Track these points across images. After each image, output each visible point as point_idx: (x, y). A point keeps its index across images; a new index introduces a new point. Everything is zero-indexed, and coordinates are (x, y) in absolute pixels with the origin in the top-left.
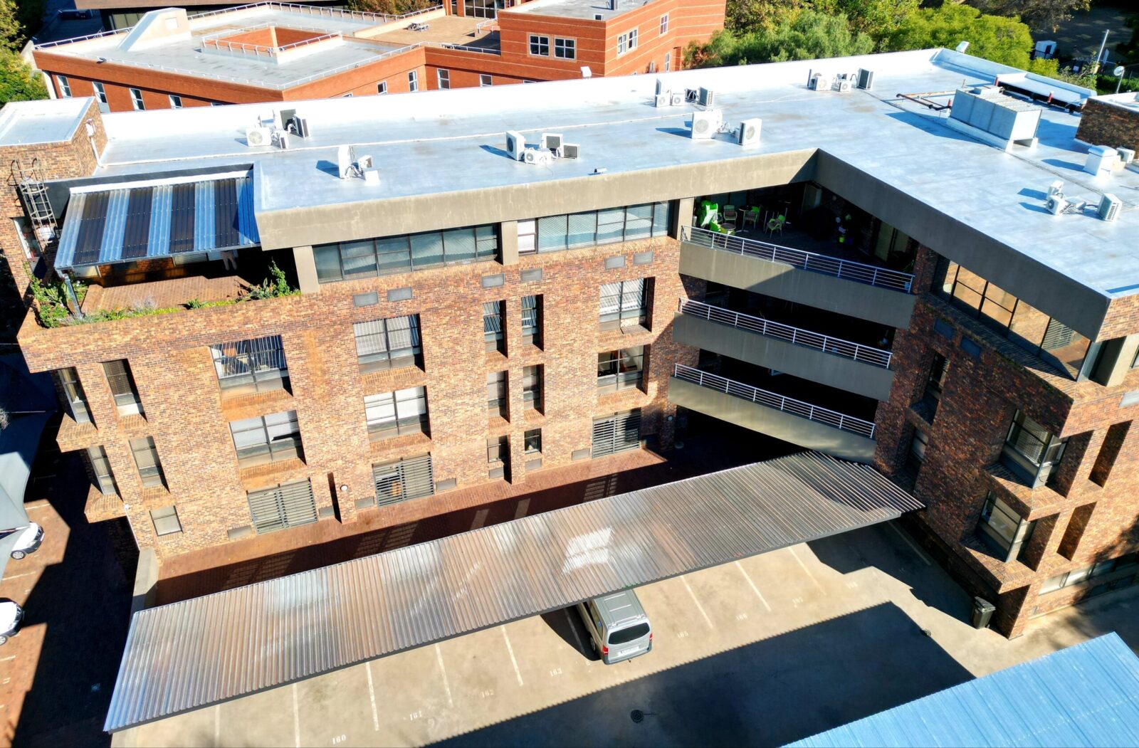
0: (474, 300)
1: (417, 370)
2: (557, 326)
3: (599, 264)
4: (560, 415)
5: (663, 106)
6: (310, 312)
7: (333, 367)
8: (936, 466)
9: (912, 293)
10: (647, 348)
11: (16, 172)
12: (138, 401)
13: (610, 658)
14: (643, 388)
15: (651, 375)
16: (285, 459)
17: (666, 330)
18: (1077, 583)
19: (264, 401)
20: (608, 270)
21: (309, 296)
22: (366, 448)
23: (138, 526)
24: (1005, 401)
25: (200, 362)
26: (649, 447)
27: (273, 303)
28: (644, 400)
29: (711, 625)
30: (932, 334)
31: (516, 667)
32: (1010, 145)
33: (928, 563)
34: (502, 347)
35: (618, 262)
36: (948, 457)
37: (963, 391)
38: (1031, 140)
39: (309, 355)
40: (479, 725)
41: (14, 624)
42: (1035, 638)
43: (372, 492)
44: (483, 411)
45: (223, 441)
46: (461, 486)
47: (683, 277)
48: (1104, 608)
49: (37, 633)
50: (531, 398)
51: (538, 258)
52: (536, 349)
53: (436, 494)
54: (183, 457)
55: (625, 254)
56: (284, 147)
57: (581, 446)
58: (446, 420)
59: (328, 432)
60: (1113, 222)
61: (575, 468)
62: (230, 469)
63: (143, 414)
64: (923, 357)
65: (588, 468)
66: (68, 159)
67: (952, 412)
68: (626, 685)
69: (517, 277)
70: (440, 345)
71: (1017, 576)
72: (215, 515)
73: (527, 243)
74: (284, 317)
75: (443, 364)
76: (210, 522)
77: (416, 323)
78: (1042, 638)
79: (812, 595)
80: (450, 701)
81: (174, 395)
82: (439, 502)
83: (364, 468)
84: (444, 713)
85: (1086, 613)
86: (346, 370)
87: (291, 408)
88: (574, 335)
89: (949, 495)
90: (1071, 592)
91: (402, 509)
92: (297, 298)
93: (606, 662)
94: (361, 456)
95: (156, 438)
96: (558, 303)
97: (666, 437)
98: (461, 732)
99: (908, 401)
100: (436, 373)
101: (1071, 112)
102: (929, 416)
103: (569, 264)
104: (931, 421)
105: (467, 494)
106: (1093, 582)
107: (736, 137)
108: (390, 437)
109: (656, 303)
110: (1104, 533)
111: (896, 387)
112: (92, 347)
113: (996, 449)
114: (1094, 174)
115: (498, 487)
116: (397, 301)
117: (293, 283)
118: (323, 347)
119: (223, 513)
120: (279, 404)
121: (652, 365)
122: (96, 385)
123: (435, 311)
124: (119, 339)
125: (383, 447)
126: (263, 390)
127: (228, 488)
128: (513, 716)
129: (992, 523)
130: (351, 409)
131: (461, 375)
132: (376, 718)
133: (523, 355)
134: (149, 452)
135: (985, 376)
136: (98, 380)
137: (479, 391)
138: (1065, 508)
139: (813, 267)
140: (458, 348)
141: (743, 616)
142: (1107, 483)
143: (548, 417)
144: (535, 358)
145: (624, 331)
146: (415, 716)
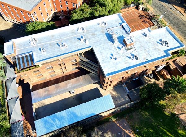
0: (57, 63)
1: (52, 69)
4: (68, 69)
10: (77, 63)
13: (72, 94)
21: (41, 67)
22: (49, 74)
26: (78, 69)
28: (78, 66)
41: (18, 86)
42: (108, 91)
43: (50, 77)
44: (60, 70)
49: (21, 87)
50: (65, 68)
55: (73, 58)
56: (35, 45)
59: (45, 74)
65: (72, 72)
69: (61, 62)
74: (39, 69)
82: (57, 76)
91: (53, 78)
96: (66, 63)
99: (99, 73)
100: (55, 69)
108: (51, 73)
109: (77, 60)
115: (63, 75)
116: (49, 66)
118: (43, 70)
123: (53, 65)
131: (57, 69)
133: (63, 66)
140: (56, 67)
144: (65, 66)
145: (74, 62)
146: (56, 99)
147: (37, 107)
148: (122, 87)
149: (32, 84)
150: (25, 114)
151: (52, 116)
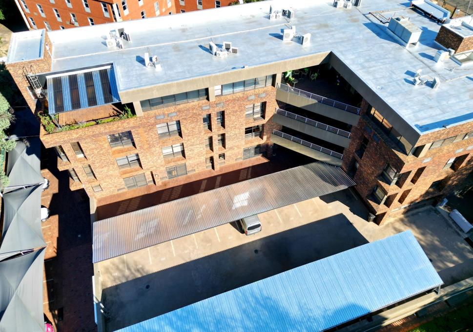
0: (199, 114)
1: (179, 137)
2: (230, 121)
3: (246, 99)
4: (231, 148)
5: (273, 19)
6: (140, 122)
7: (150, 139)
8: (361, 173)
9: (359, 114)
10: (263, 125)
11: (25, 71)
12: (83, 153)
13: (248, 234)
14: (262, 138)
15: (264, 133)
16: (135, 167)
17: (270, 119)
18: (405, 208)
19: (126, 151)
20: (249, 101)
21: (140, 117)
22: (163, 163)
23: (88, 191)
24: (385, 158)
25: (103, 141)
26: (263, 156)
27: (128, 121)
28: (262, 141)
29: (281, 221)
30: (364, 130)
31: (218, 236)
32: (408, 45)
33: (357, 199)
34: (210, 128)
35: (253, 97)
36: (365, 171)
37: (372, 151)
38: (416, 43)
39: (141, 136)
40: (206, 255)
41: (48, 216)
42: (387, 226)
43: (166, 175)
44: (204, 149)
45: (114, 164)
46: (197, 172)
47: (277, 101)
48: (413, 215)
49: (56, 218)
50: (221, 143)
51: (222, 97)
52: (222, 128)
53: (188, 174)
54: (100, 170)
55: (256, 95)
56: (122, 48)
57: (239, 157)
58: (190, 153)
59: (150, 159)
60: (436, 89)
61: (237, 164)
62: (117, 172)
63: (85, 157)
64: (361, 137)
65: (241, 164)
66: (43, 65)
67: (368, 157)
68: (253, 242)
69: (215, 105)
70: (188, 130)
71: (382, 210)
72: (113, 185)
73: (219, 92)
74: (132, 125)
75: (189, 136)
76: (111, 187)
77: (178, 123)
78: (390, 225)
79: (316, 211)
80: (197, 247)
81: (96, 152)
82: (189, 177)
83: (163, 169)
84: (195, 251)
85: (406, 217)
86: (154, 140)
87: (136, 153)
88: (236, 123)
89: (364, 182)
90: (402, 210)
91: (177, 180)
92: (135, 119)
93: (247, 235)
94: (162, 166)
95: (91, 165)
96: (230, 113)
97: (270, 152)
98: (201, 257)
99: (354, 150)
100: (186, 139)
101: (438, 23)
102: (361, 156)
103: (234, 100)
104: (361, 159)
105: (199, 174)
106: (410, 207)
107: (300, 40)
108: (171, 158)
109: (267, 110)
110: (414, 196)
111: (351, 144)
112: (66, 139)
113: (380, 172)
114: (436, 62)
115: (210, 171)
116: (171, 117)
117: (134, 113)
118: (146, 133)
119: (115, 185)
120: (132, 152)
121: (265, 130)
122: (69, 150)
123: (185, 119)
124: (75, 136)
125: (169, 162)
126: (126, 147)
127: (117, 178)
128: (217, 252)
129: (377, 192)
130: (157, 152)
131: (196, 139)
132: (174, 252)
133: (218, 131)
134: (89, 168)
135: (379, 149)
136: (69, 149)
137: (202, 143)
138: (400, 192)
139: (325, 102)
140: (194, 130)
141: (292, 219)
142: (416, 183)
143: (227, 149)
144: (222, 131)
145: (255, 119)
146: (186, 252)
147: (110, 284)
148: (437, 212)
149: (99, 201)
150: (59, 317)
151: (176, 315)
